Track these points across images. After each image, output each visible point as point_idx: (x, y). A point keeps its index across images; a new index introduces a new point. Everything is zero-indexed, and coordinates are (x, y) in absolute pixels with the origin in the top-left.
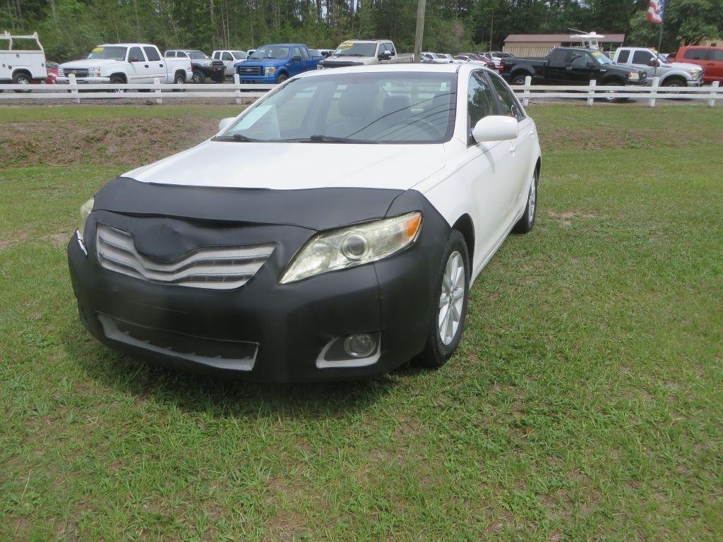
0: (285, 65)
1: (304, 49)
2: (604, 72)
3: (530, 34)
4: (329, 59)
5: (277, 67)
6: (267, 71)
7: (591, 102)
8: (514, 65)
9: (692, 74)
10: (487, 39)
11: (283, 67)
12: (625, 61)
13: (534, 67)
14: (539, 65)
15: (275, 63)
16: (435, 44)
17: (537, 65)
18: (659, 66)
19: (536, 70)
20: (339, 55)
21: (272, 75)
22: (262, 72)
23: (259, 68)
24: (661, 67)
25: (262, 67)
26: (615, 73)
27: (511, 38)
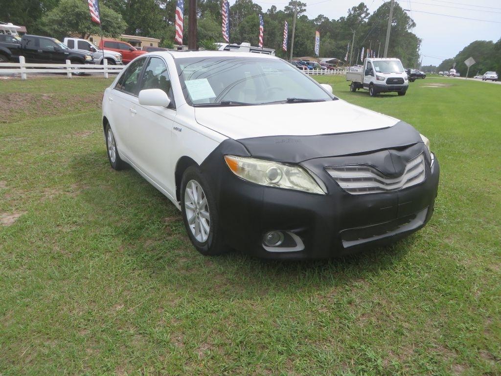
2: (68, 55)
7: (70, 75)
9: (117, 57)
12: (73, 47)
13: (10, 49)
14: (13, 47)
18: (96, 51)
19: (12, 51)
24: (97, 52)
26: (76, 56)
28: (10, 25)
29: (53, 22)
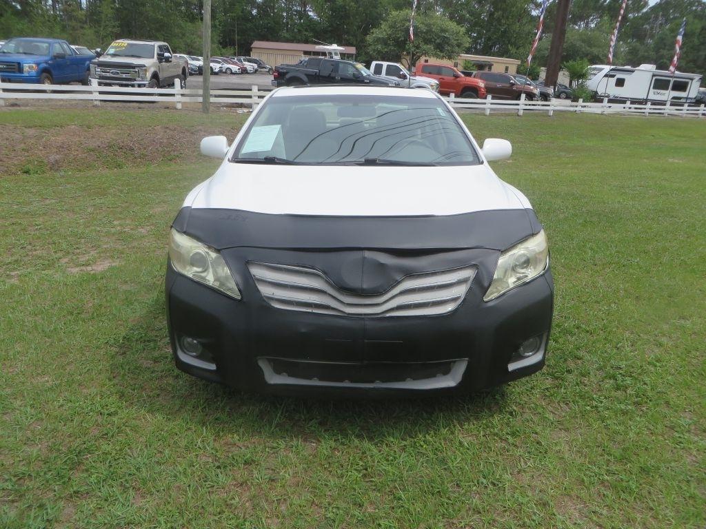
0: (46, 63)
1: (65, 46)
2: (368, 83)
3: (272, 41)
4: (102, 59)
5: (38, 64)
6: (26, 67)
8: (287, 73)
9: (432, 86)
10: (232, 43)
11: (45, 65)
12: (380, 74)
13: (307, 75)
14: (311, 73)
15: (34, 60)
16: (183, 46)
17: (308, 73)
18: (407, 78)
20: (114, 55)
21: (33, 73)
22: (20, 70)
23: (16, 64)
25: (19, 64)
27: (256, 44)
28: (335, 47)
29: (378, 40)
